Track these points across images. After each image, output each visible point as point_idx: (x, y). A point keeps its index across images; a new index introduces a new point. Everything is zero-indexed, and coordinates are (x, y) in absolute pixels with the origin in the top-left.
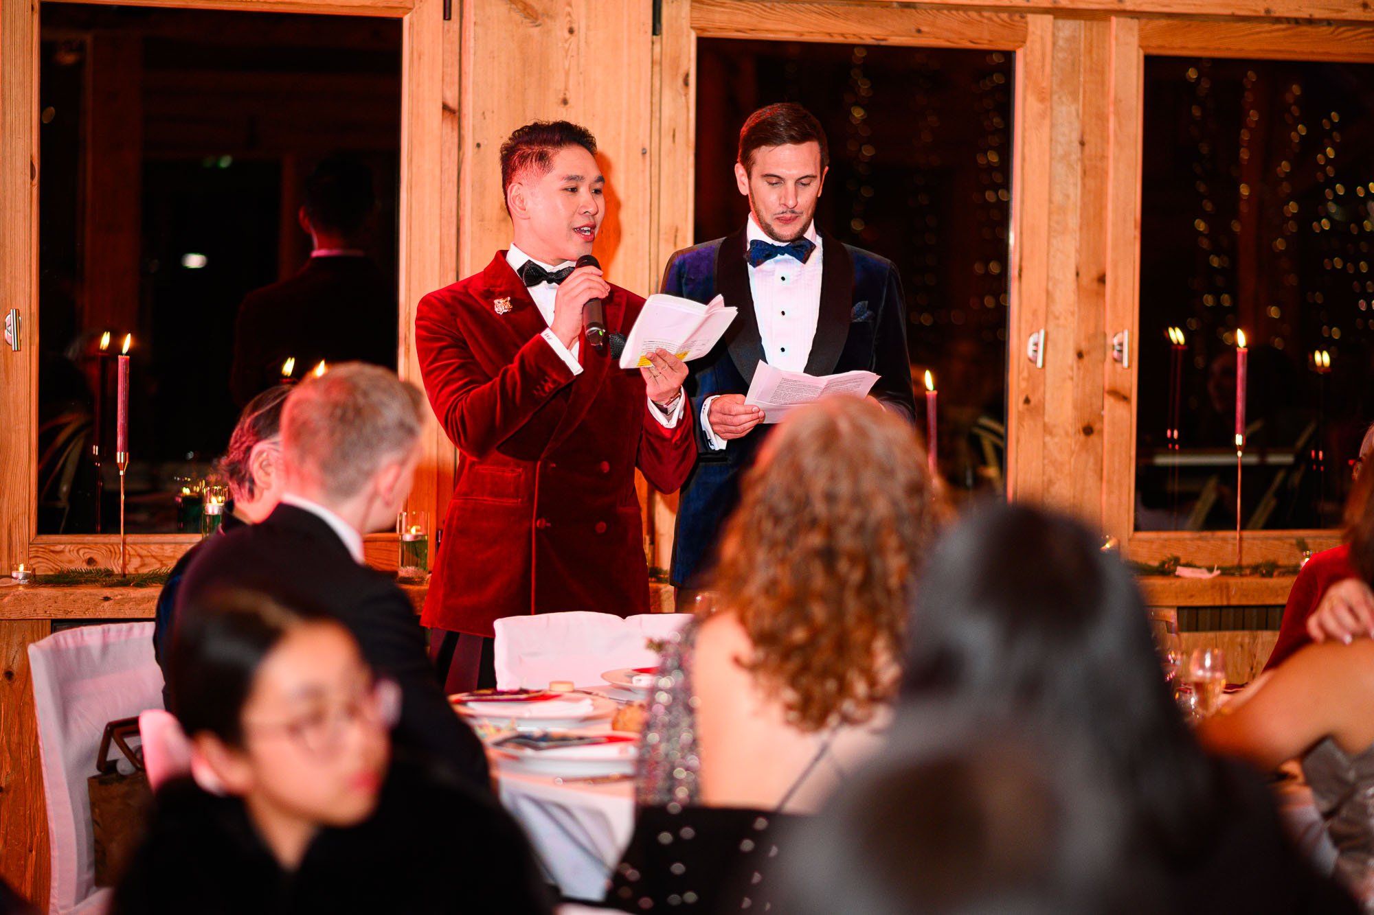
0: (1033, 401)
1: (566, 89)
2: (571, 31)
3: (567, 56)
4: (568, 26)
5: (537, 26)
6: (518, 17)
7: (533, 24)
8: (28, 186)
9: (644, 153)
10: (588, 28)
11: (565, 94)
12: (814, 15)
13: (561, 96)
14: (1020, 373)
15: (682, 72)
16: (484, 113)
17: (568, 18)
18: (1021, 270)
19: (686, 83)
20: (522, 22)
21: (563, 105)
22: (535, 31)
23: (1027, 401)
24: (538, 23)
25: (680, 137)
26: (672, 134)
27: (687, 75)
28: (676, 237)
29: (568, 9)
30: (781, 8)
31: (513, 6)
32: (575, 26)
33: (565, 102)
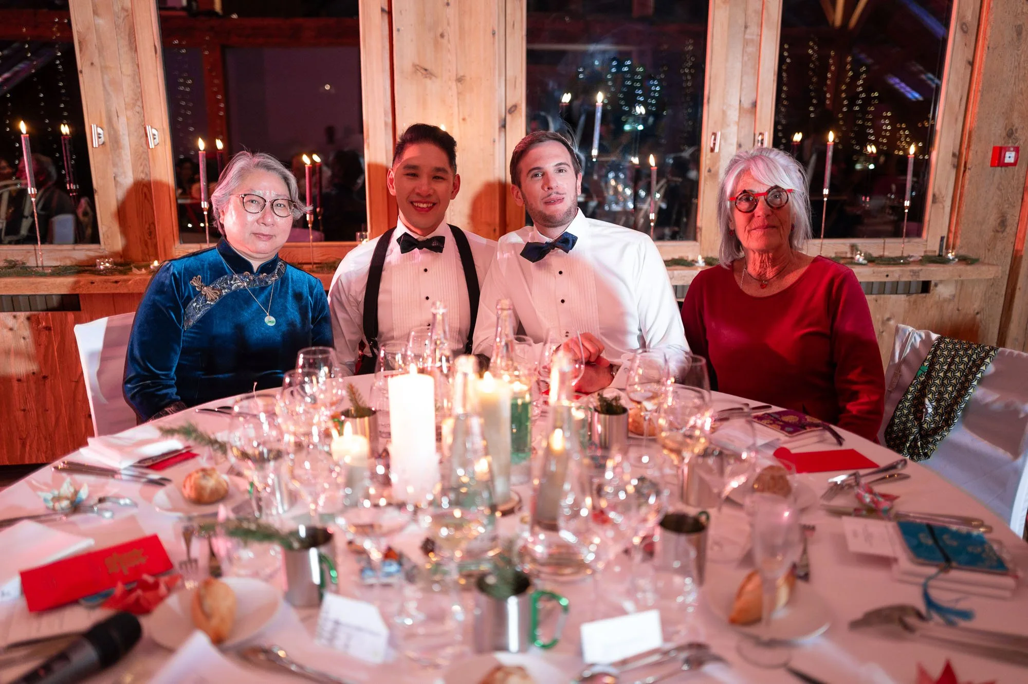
0: (712, 172)
8: (154, 58)
9: (494, 34)
14: (706, 155)
16: (401, 12)
18: (709, 99)
23: (709, 171)
25: (517, 26)
26: (512, 23)
33: (448, 4)
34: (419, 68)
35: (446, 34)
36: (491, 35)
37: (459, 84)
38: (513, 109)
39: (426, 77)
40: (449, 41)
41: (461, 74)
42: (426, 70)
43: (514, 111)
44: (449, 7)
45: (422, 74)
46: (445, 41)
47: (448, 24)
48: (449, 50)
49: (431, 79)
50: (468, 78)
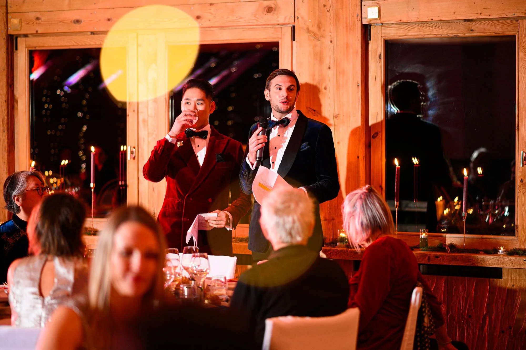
1: (330, 63)
2: (331, 42)
3: (330, 51)
4: (330, 40)
5: (319, 41)
6: (312, 38)
7: (318, 40)
10: (337, 40)
11: (329, 65)
12: (429, 28)
13: (328, 66)
15: (378, 54)
17: (330, 37)
19: (380, 58)
20: (313, 40)
21: (329, 69)
22: (318, 43)
24: (319, 40)
25: (378, 79)
26: (375, 77)
27: (381, 55)
28: (377, 116)
29: (330, 34)
30: (416, 26)
31: (310, 34)
32: (333, 40)
33: (329, 68)
34: (310, 110)
35: (328, 88)
36: (357, 86)
37: (335, 119)
38: (375, 136)
39: (314, 115)
40: (330, 92)
41: (337, 112)
42: (314, 111)
43: (376, 137)
44: (330, 70)
45: (312, 113)
46: (327, 91)
47: (330, 81)
48: (329, 98)
49: (317, 116)
50: (341, 116)
